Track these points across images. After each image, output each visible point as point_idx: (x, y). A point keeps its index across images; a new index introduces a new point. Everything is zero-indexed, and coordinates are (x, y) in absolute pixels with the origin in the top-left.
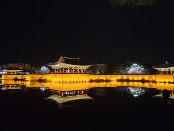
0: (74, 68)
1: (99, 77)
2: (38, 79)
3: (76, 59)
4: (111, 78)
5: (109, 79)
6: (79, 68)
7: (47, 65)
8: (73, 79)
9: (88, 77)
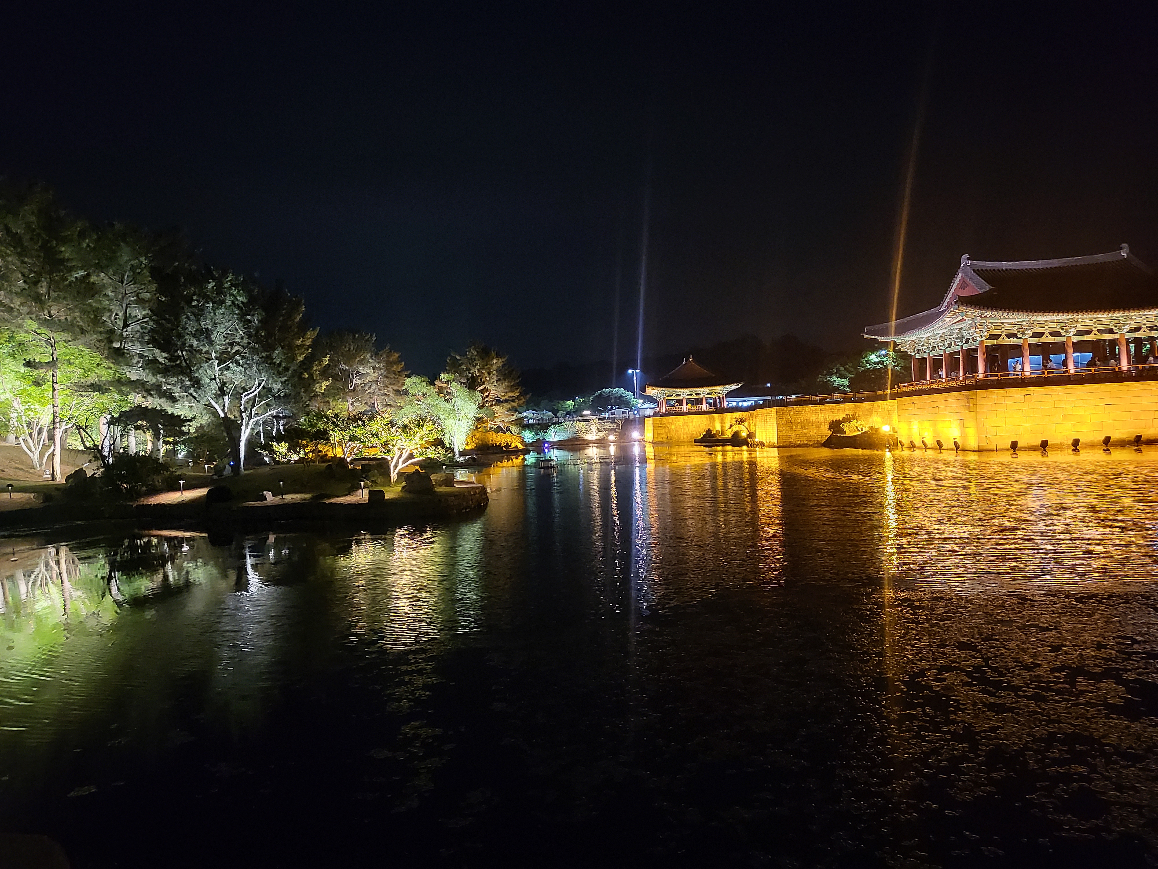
0: (1079, 333)
2: (825, 431)
6: (1131, 331)
7: (867, 337)
8: (1074, 425)
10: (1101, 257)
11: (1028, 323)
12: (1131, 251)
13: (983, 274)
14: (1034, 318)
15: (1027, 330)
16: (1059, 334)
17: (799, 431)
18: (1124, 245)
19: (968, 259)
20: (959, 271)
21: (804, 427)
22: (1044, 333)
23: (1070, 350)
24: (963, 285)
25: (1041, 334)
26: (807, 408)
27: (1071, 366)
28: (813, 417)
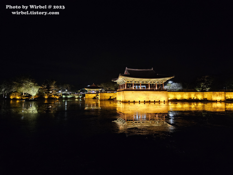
0: (142, 82)
1: (190, 95)
2: (109, 98)
4: (213, 97)
5: (209, 98)
6: (150, 82)
7: (112, 81)
8: (140, 98)
9: (164, 96)
10: (148, 70)
15: (133, 81)
16: (139, 82)
17: (103, 97)
18: (152, 68)
19: (127, 68)
20: (125, 70)
22: (136, 82)
23: (141, 85)
24: (126, 73)
26: (105, 93)
27: (141, 88)
28: (106, 95)
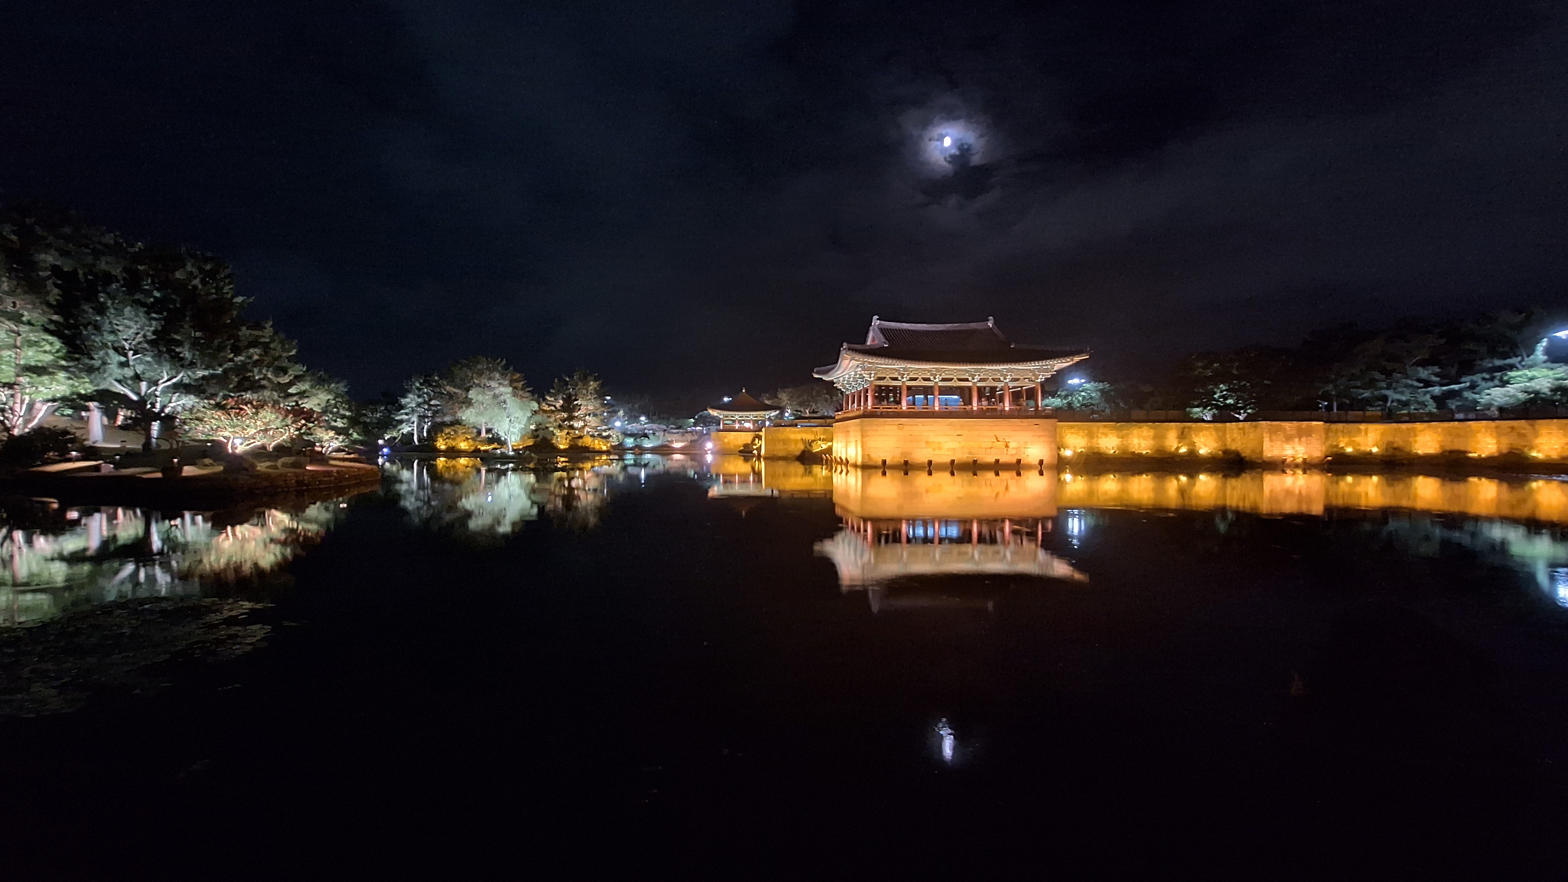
0: (943, 380)
2: (801, 447)
3: (974, 332)
4: (1266, 445)
5: (1248, 451)
6: (981, 380)
7: (816, 376)
8: (934, 450)
9: (1042, 439)
10: (973, 325)
11: (905, 369)
12: (995, 323)
13: (883, 331)
14: (909, 366)
15: (904, 374)
16: (928, 380)
17: (780, 446)
18: (991, 318)
19: (878, 319)
20: (871, 328)
21: (784, 444)
22: (918, 378)
23: (937, 393)
24: (873, 340)
25: (915, 379)
26: (792, 429)
27: (937, 404)
28: (792, 436)
